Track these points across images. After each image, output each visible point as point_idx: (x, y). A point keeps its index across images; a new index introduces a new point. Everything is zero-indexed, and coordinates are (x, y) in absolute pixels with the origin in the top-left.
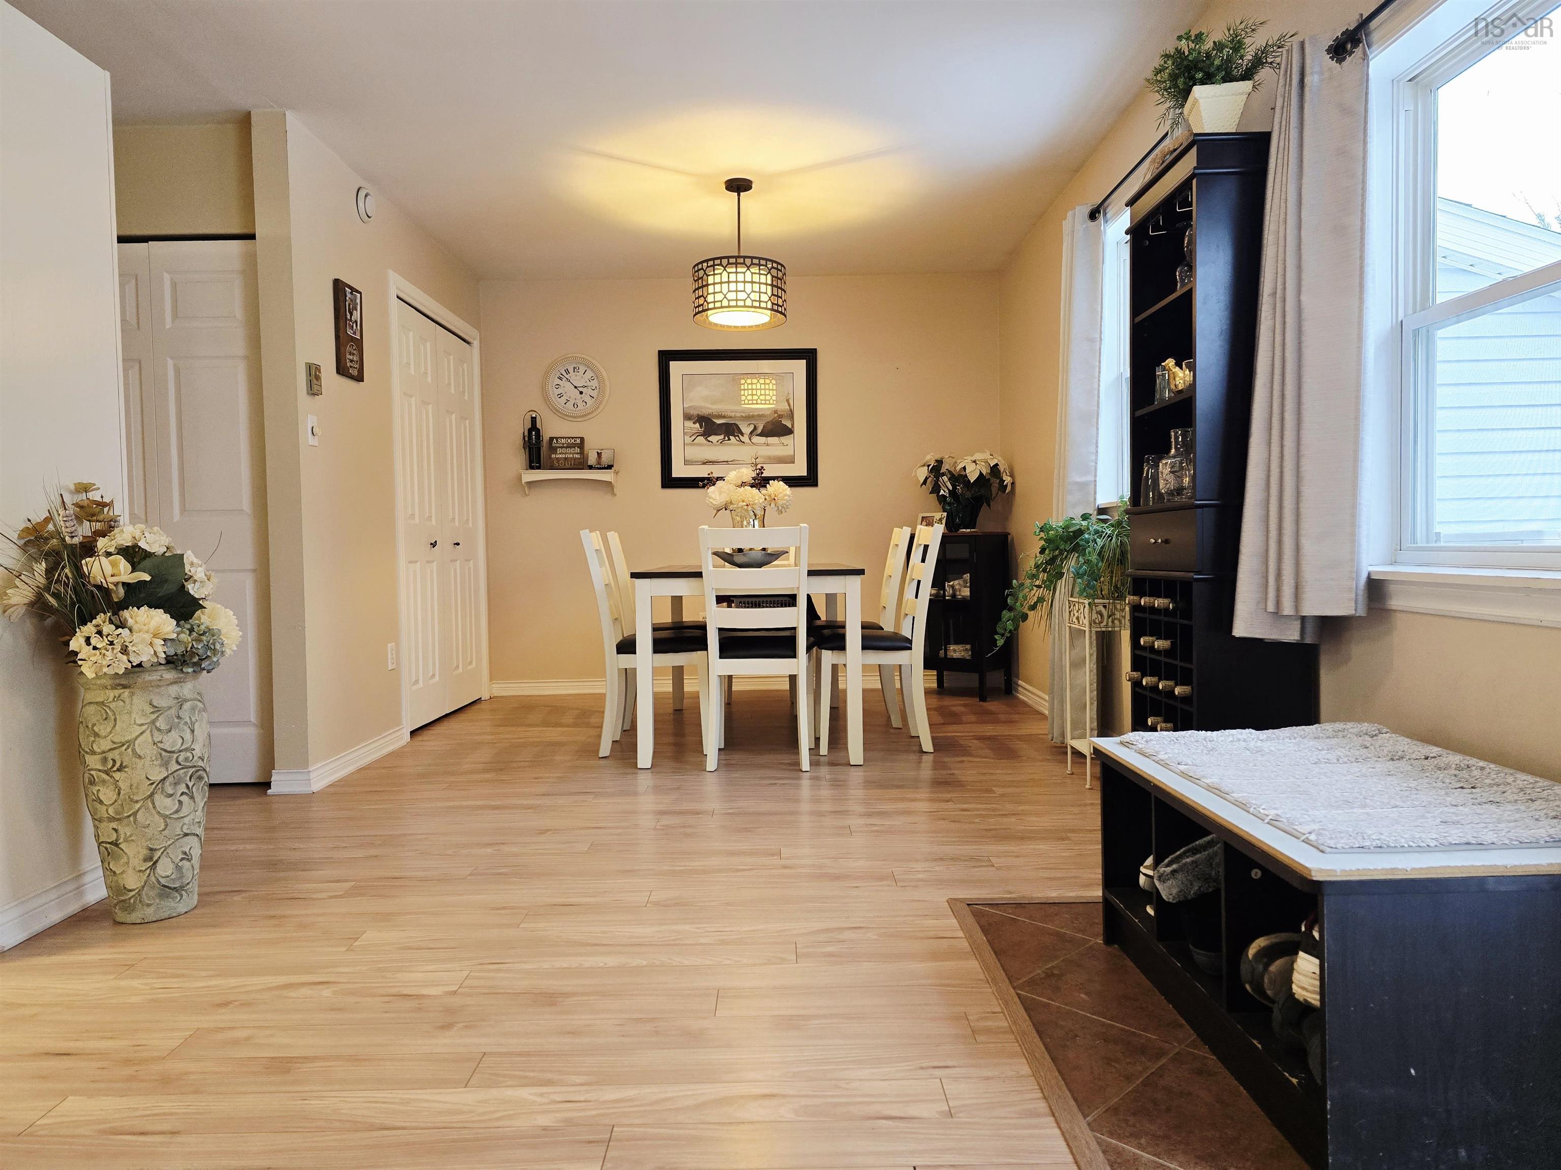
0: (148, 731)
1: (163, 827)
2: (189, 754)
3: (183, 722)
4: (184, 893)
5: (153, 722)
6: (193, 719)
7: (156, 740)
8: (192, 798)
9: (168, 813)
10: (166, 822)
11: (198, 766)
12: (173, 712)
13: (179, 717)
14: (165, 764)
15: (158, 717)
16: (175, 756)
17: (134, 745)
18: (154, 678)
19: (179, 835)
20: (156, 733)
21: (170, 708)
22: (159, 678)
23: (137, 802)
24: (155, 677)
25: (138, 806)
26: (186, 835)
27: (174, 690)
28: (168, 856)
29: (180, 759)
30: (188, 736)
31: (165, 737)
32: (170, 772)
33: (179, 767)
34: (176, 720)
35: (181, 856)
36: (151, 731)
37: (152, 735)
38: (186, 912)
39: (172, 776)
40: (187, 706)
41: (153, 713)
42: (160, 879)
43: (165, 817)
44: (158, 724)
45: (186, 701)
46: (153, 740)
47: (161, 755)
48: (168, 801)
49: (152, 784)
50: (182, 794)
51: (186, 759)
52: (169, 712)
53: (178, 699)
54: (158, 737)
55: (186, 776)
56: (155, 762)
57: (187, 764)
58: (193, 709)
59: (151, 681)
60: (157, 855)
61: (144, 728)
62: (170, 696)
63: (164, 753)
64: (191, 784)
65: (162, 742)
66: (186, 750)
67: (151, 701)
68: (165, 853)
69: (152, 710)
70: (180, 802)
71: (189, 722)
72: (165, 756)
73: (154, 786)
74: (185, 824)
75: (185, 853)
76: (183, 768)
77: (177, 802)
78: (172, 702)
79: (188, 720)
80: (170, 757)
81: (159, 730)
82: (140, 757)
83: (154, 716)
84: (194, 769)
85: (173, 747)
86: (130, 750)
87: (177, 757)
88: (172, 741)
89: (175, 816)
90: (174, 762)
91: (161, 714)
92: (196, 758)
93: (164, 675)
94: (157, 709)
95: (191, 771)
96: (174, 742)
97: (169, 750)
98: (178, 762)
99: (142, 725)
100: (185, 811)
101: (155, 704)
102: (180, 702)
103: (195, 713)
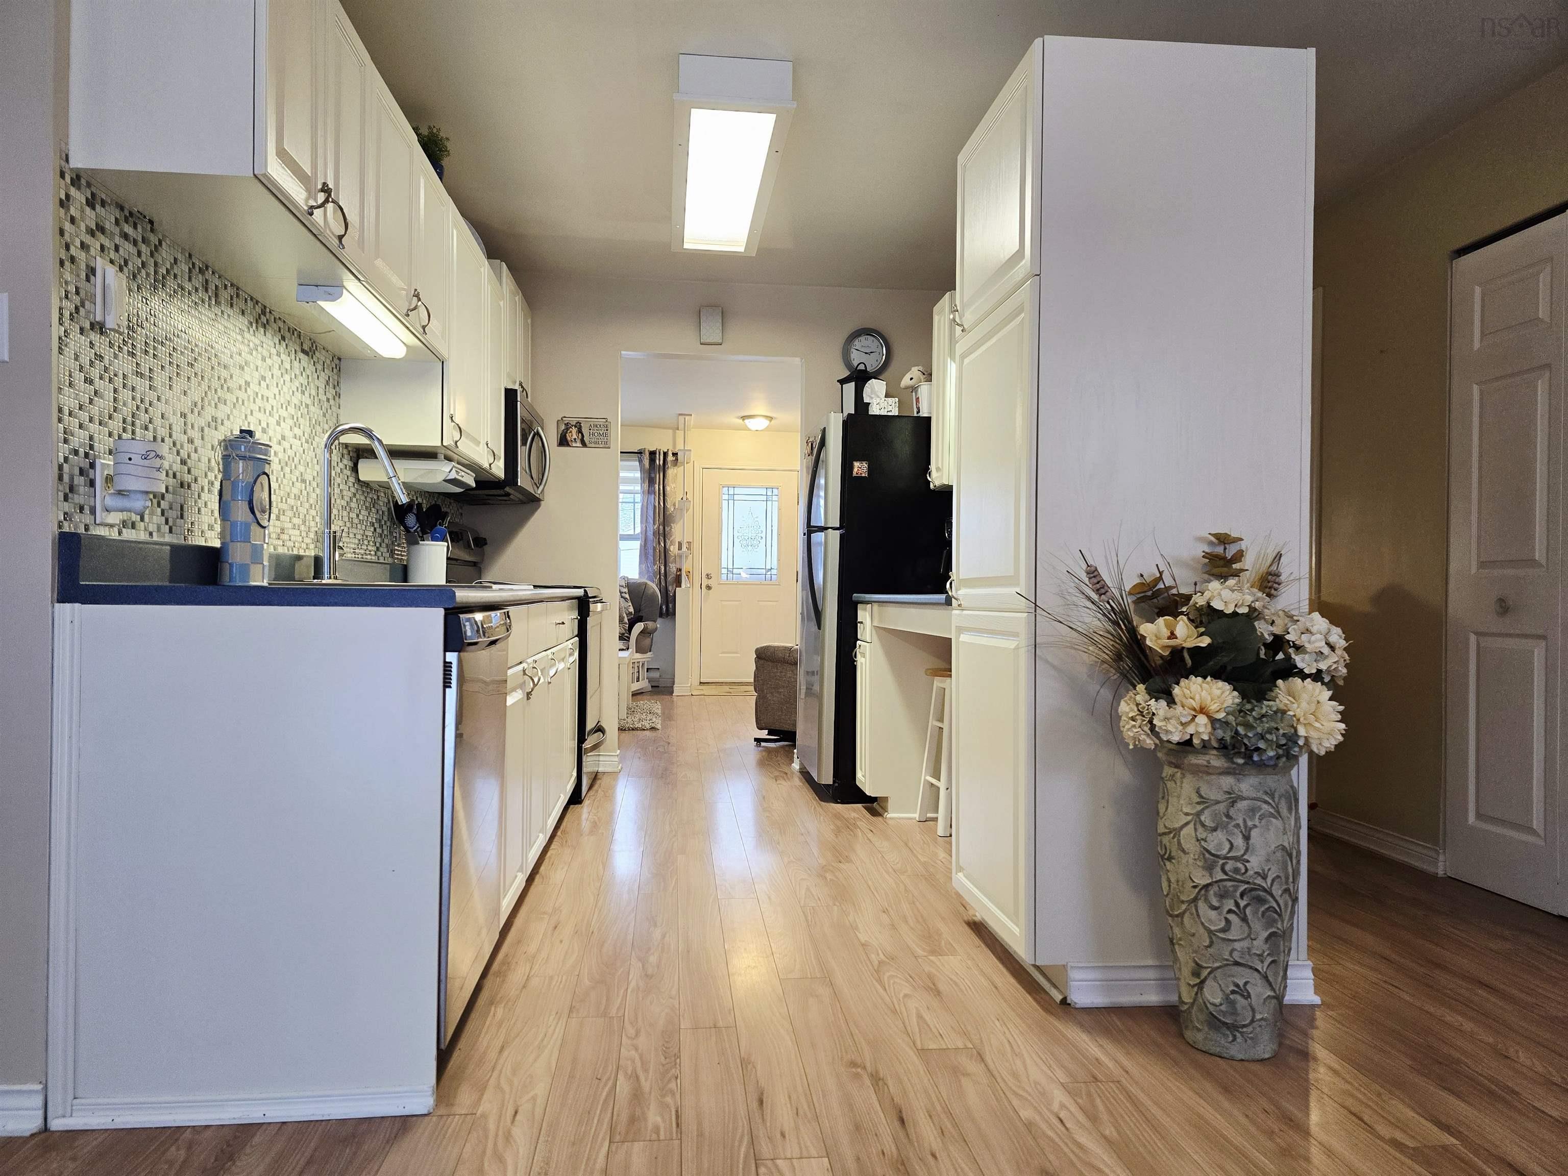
0: (1191, 825)
1: (1207, 943)
2: (1240, 865)
3: (1233, 823)
4: (1238, 1035)
5: (1198, 814)
6: (1250, 823)
7: (1200, 836)
8: (1244, 919)
9: (1213, 928)
10: (1211, 938)
11: (1255, 884)
12: (1222, 807)
13: (1228, 816)
14: (1209, 868)
15: (1203, 809)
16: (1221, 862)
17: (1179, 836)
18: (1200, 762)
19: (1227, 960)
20: (1200, 829)
21: (1218, 802)
22: (1205, 763)
23: (1183, 902)
24: (1200, 760)
25: (1184, 907)
26: (1237, 964)
27: (1227, 782)
28: (1215, 978)
29: (1227, 868)
30: (1239, 841)
31: (1210, 835)
32: (1214, 880)
33: (1225, 877)
34: (1225, 819)
35: (1232, 988)
36: (1195, 825)
37: (1196, 829)
38: (1242, 1060)
39: (1216, 885)
40: (1242, 805)
41: (1198, 803)
42: (1209, 1005)
43: (1210, 932)
44: (1203, 818)
45: (1243, 798)
46: (1196, 835)
47: (1204, 855)
48: (1213, 914)
49: (1195, 887)
50: (1230, 911)
51: (1236, 870)
52: (1217, 807)
53: (1229, 793)
54: (1202, 834)
55: (1235, 891)
56: (1198, 863)
57: (1238, 877)
58: (1253, 811)
59: (1197, 765)
60: (1205, 973)
61: (1190, 818)
62: (1220, 787)
63: (1207, 855)
64: (1242, 903)
65: (1206, 841)
66: (1235, 859)
67: (1198, 788)
68: (1212, 975)
69: (1199, 800)
70: (1227, 921)
71: (1242, 825)
72: (1210, 860)
73: (1197, 890)
74: (1236, 950)
75: (1237, 986)
76: (1230, 880)
77: (1223, 920)
78: (1220, 797)
79: (1241, 822)
80: (1215, 862)
81: (1203, 825)
82: (1183, 851)
83: (1199, 808)
84: (1246, 886)
85: (1218, 851)
86: (1176, 840)
87: (1223, 865)
88: (1217, 842)
89: (1221, 935)
90: (1218, 869)
91: (1207, 807)
92: (1251, 873)
93: (1211, 761)
94: (1203, 800)
95: (1243, 887)
96: (1220, 845)
97: (1213, 852)
98: (1224, 871)
99: (1187, 814)
100: (1233, 934)
101: (1203, 793)
102: (1233, 799)
103: (1254, 815)
